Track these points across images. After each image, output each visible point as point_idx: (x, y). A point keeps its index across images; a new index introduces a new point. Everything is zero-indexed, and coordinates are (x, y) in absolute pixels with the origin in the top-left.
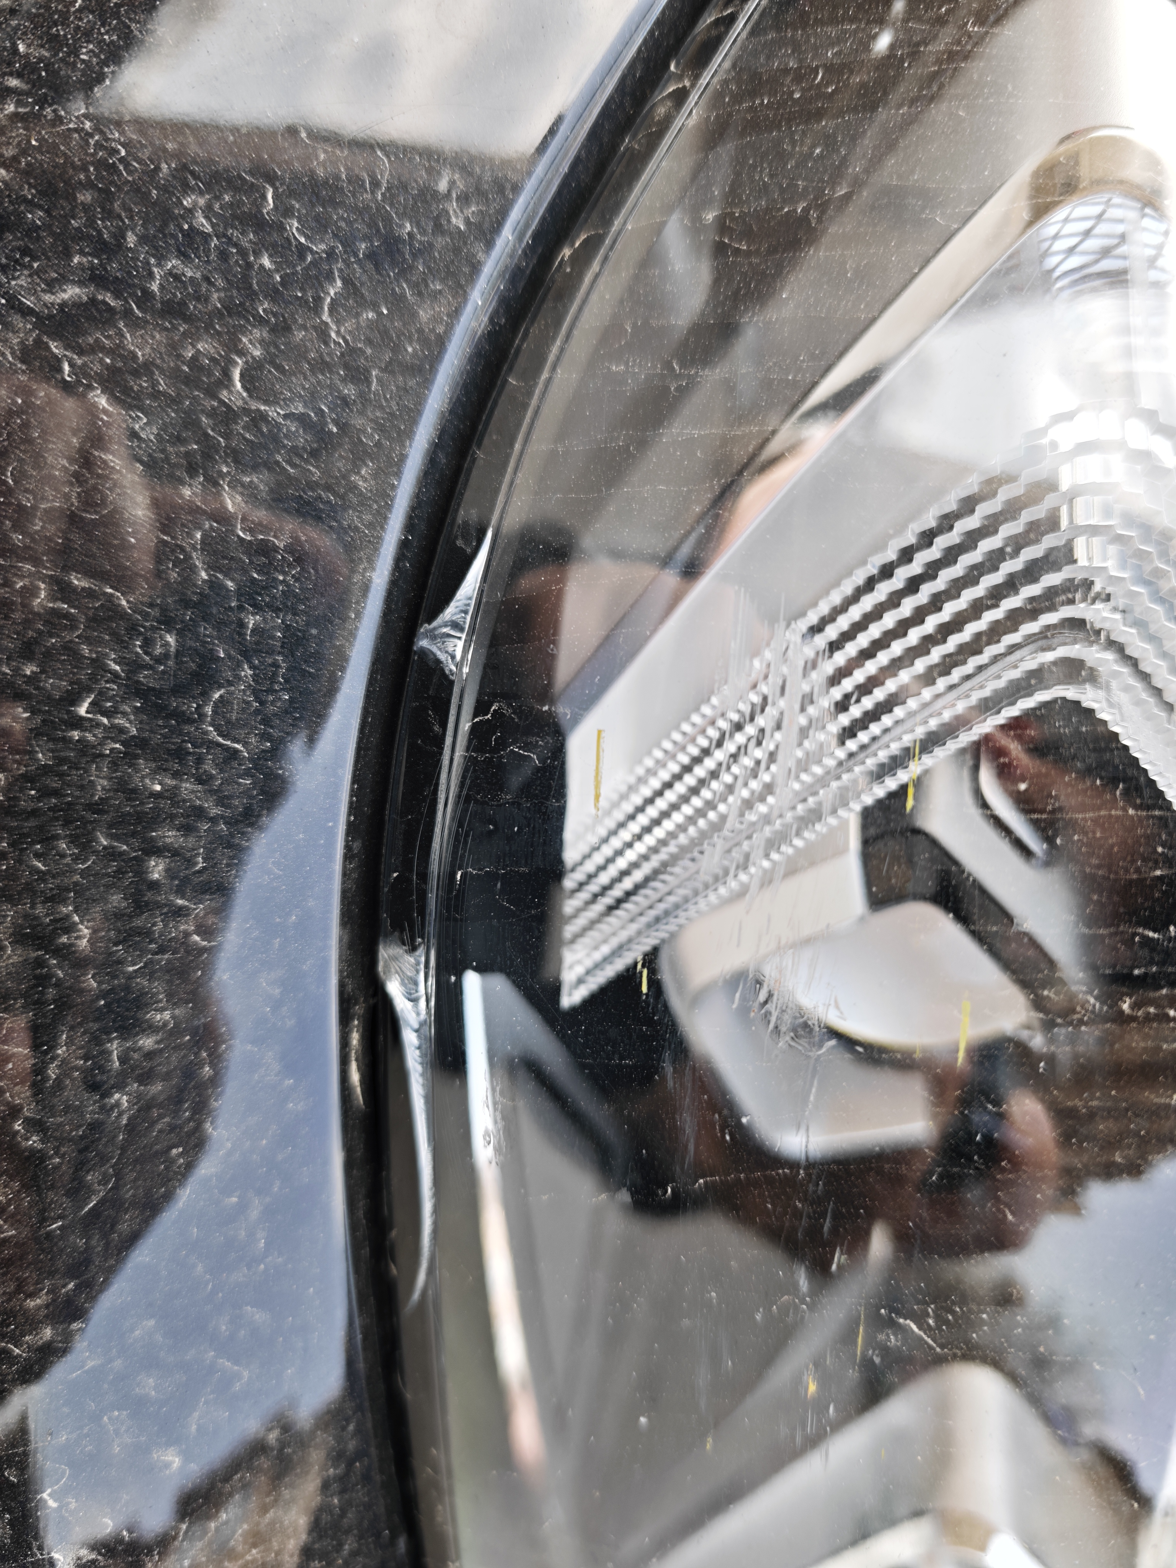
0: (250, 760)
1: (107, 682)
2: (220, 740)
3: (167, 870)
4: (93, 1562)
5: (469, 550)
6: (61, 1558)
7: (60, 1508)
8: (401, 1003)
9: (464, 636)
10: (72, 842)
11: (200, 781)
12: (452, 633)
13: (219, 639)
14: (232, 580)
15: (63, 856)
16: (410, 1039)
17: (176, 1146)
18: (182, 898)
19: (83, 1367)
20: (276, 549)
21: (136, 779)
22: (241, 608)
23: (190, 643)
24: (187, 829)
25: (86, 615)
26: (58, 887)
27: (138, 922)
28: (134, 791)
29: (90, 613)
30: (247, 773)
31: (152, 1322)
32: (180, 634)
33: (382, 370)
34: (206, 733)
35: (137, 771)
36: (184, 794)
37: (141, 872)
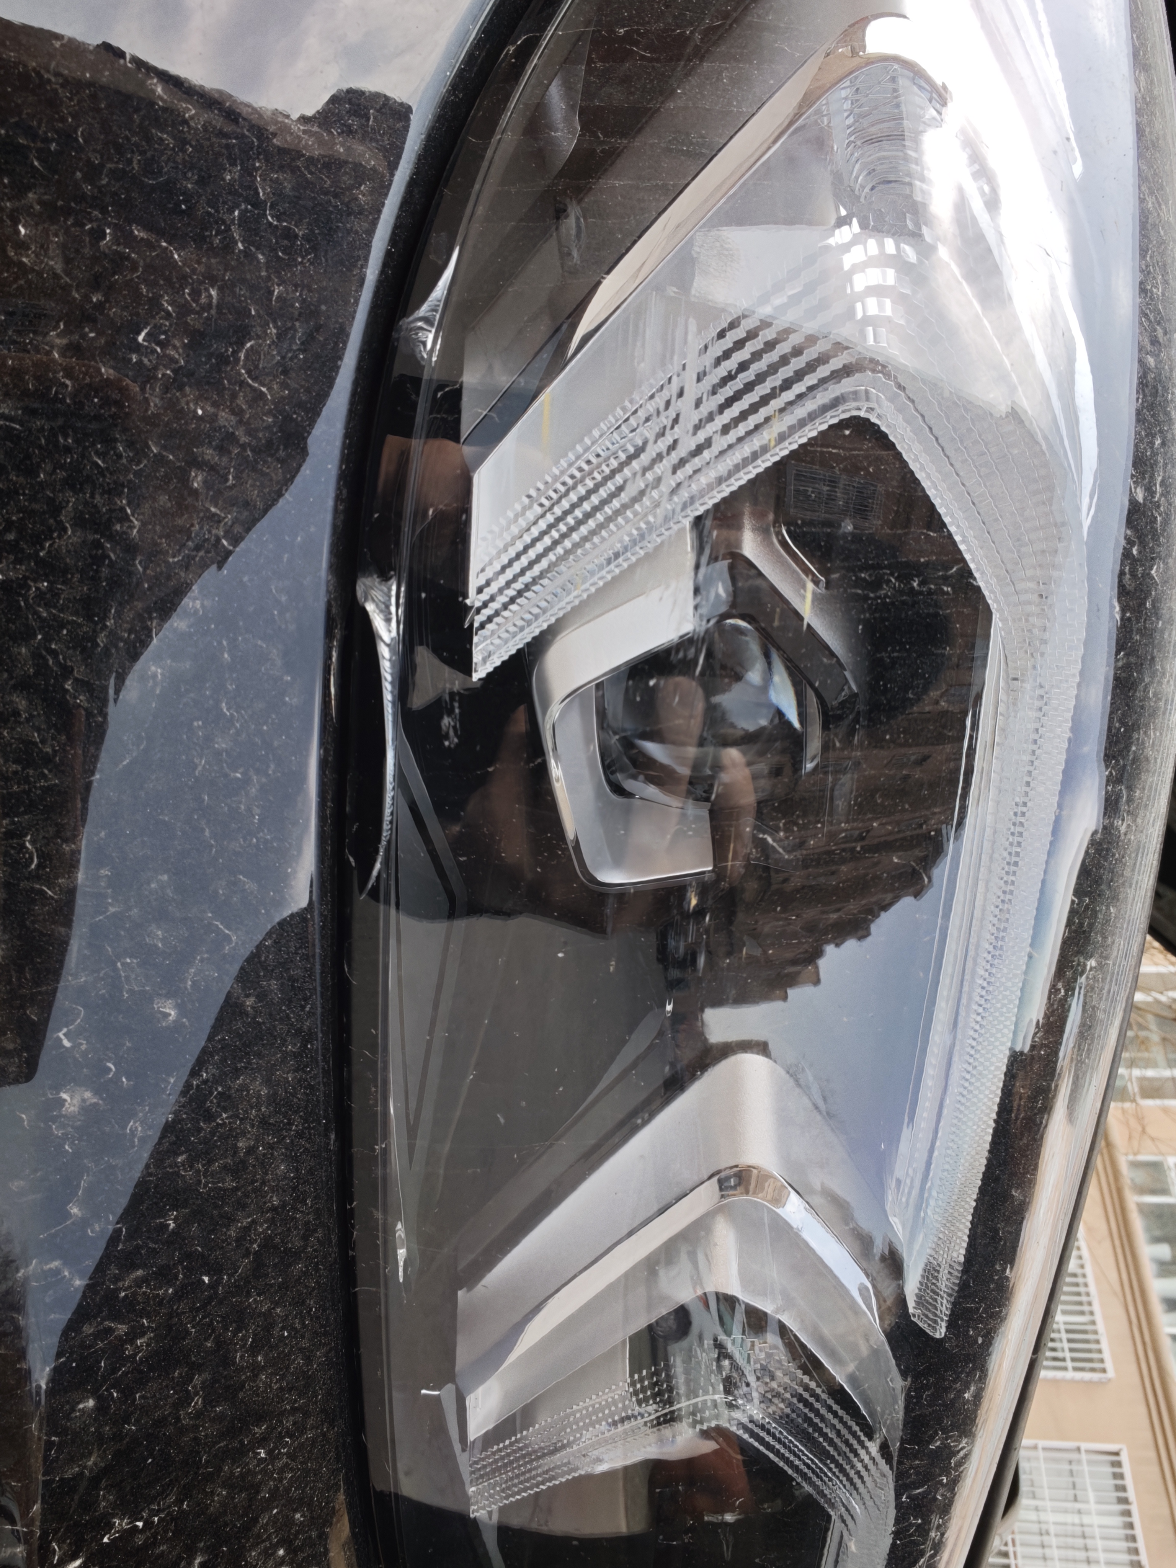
0: (273, 402)
1: (161, 318)
2: (250, 381)
3: (205, 482)
4: (95, 1105)
5: (440, 262)
6: (68, 1099)
7: (73, 1047)
8: (378, 623)
9: (433, 330)
10: (128, 446)
11: (233, 412)
12: (425, 326)
13: (251, 299)
14: (263, 254)
15: (120, 456)
16: (384, 652)
17: (198, 720)
18: (216, 506)
19: (105, 912)
20: (296, 236)
21: (183, 403)
22: (269, 278)
23: (228, 299)
24: (222, 450)
25: (144, 260)
26: (115, 482)
27: (179, 522)
28: (182, 410)
29: (148, 260)
30: (269, 413)
31: (165, 877)
32: (221, 290)
33: (378, 111)
34: (240, 374)
35: (185, 395)
36: (222, 422)
37: (185, 481)
